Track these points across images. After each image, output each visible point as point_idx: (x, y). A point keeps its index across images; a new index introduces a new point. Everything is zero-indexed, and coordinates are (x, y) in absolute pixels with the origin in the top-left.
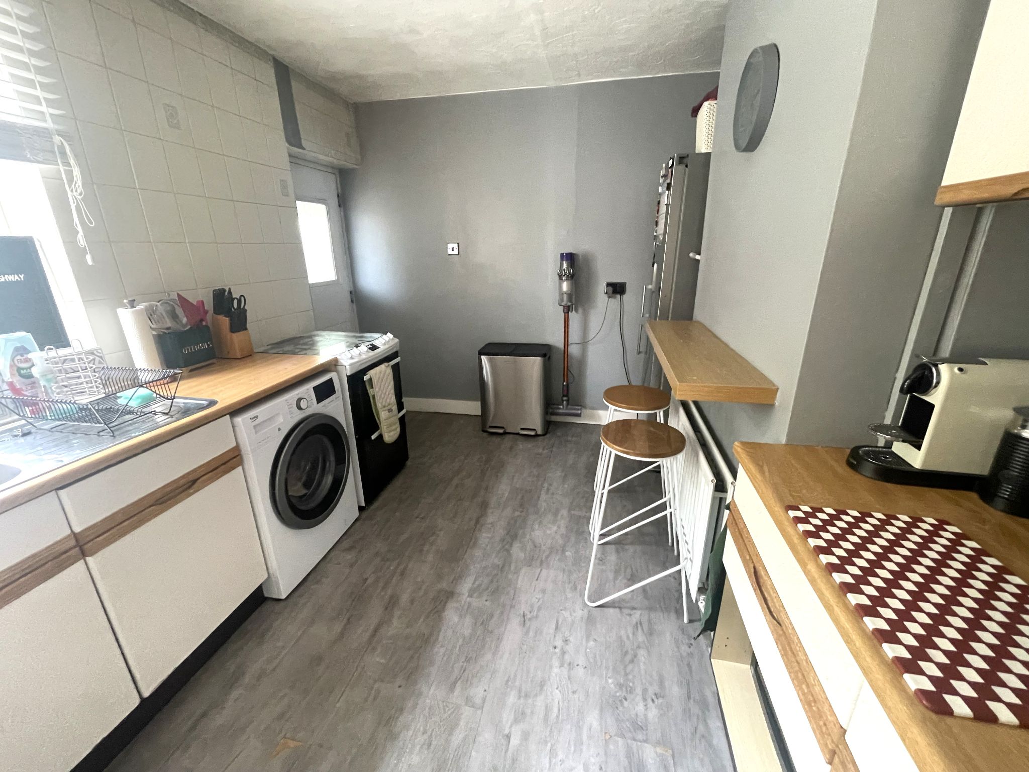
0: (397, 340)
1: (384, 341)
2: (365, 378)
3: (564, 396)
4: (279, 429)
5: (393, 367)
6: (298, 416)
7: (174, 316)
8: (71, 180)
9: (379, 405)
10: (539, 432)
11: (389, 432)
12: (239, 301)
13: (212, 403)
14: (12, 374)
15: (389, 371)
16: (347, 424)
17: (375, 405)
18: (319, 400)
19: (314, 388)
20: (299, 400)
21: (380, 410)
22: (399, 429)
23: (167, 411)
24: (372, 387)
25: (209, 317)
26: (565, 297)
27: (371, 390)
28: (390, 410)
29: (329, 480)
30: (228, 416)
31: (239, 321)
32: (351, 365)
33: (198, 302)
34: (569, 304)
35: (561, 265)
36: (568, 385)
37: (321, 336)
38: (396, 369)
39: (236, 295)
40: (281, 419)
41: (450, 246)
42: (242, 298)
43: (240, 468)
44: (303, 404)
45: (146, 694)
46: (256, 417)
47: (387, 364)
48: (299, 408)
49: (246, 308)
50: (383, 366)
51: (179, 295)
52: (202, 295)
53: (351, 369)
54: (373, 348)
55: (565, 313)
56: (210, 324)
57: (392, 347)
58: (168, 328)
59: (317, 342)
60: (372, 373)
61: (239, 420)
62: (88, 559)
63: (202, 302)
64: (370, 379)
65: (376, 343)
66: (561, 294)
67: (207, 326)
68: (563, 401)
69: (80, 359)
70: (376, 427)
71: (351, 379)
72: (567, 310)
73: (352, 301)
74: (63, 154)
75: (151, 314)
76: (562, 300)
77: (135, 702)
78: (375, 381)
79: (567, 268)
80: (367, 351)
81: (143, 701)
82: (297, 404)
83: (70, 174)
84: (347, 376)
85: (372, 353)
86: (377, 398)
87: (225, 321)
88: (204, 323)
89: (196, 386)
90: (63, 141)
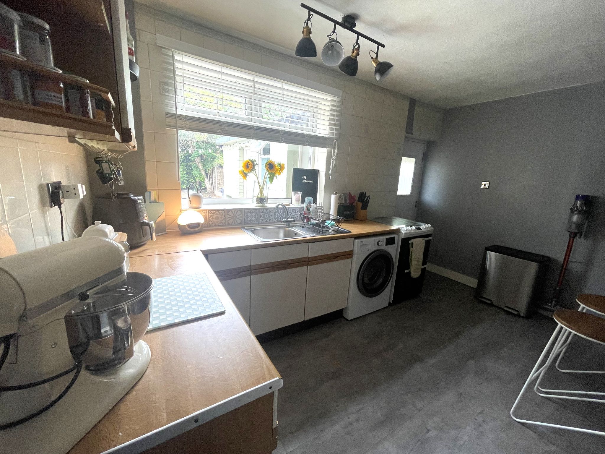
0: (432, 228)
1: (425, 227)
2: (410, 242)
3: (554, 297)
4: (368, 250)
5: (426, 241)
6: (376, 248)
7: (345, 200)
8: (334, 153)
9: (413, 257)
10: (522, 315)
11: (415, 272)
12: (368, 197)
13: (350, 232)
14: (306, 209)
15: (424, 242)
16: (396, 260)
17: (411, 256)
18: (387, 244)
19: (387, 239)
20: (379, 241)
21: (413, 259)
22: (420, 273)
23: (336, 231)
24: (412, 247)
25: (356, 202)
26: (574, 226)
27: (412, 248)
28: (418, 262)
29: (381, 280)
30: (353, 238)
31: (365, 205)
32: (405, 233)
33: (354, 196)
34: (576, 231)
35: (576, 203)
36: (560, 290)
37: (396, 219)
38: (428, 243)
39: (367, 195)
40: (370, 246)
41: (484, 183)
42: (369, 197)
43: (351, 259)
44: (380, 243)
45: (306, 320)
46: (362, 242)
47: (423, 238)
48: (378, 245)
49: (369, 201)
50: (421, 239)
51: (350, 193)
52: (356, 194)
53: (404, 236)
54: (419, 229)
55: (570, 237)
56: (355, 204)
57: (430, 231)
58: (343, 204)
59: (393, 221)
60: (414, 240)
61: (356, 241)
62: (308, 266)
63: (355, 196)
64: (412, 243)
65: (421, 227)
66: (570, 222)
67: (354, 205)
68: (552, 301)
69: (320, 208)
70: (408, 267)
71: (403, 240)
72: (573, 236)
73: (416, 206)
74: (335, 145)
75: (340, 197)
76: (570, 228)
77: (302, 320)
78: (414, 244)
79: (581, 205)
80: (415, 229)
81: (304, 321)
82: (377, 243)
83: (334, 151)
84: (402, 238)
85: (417, 231)
86: (413, 254)
87: (360, 204)
88: (353, 204)
89: (345, 226)
90: (336, 142)
